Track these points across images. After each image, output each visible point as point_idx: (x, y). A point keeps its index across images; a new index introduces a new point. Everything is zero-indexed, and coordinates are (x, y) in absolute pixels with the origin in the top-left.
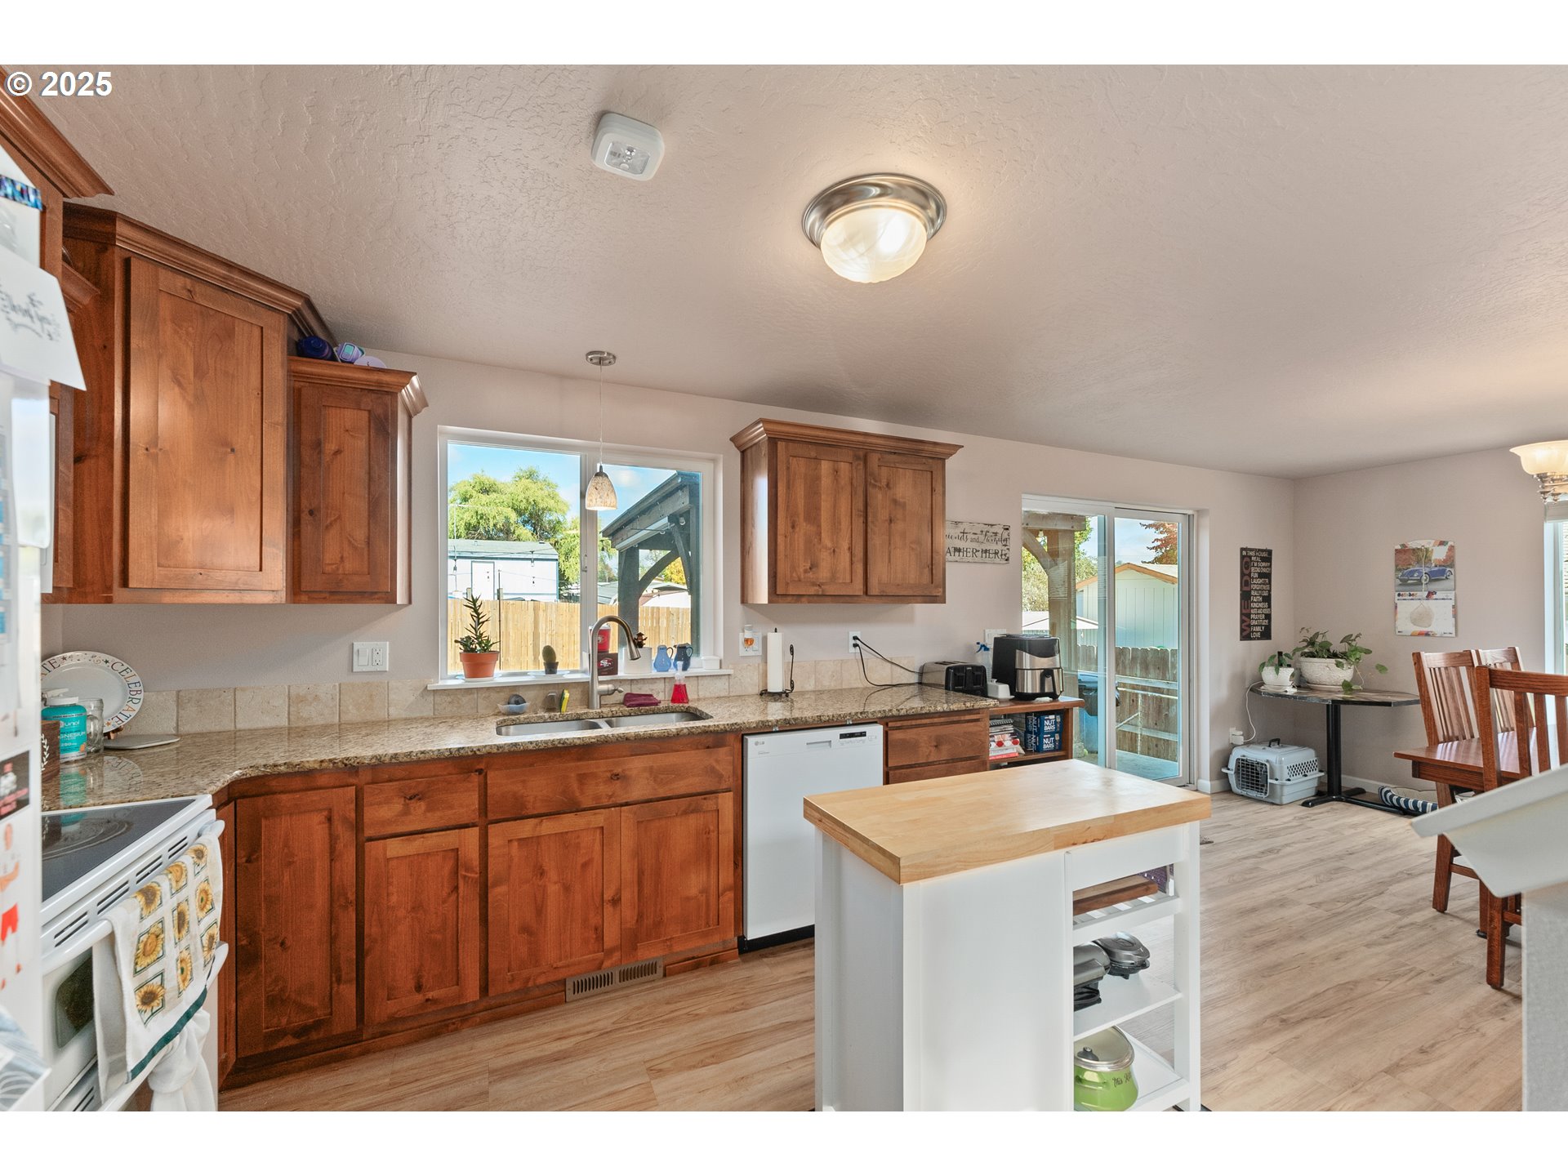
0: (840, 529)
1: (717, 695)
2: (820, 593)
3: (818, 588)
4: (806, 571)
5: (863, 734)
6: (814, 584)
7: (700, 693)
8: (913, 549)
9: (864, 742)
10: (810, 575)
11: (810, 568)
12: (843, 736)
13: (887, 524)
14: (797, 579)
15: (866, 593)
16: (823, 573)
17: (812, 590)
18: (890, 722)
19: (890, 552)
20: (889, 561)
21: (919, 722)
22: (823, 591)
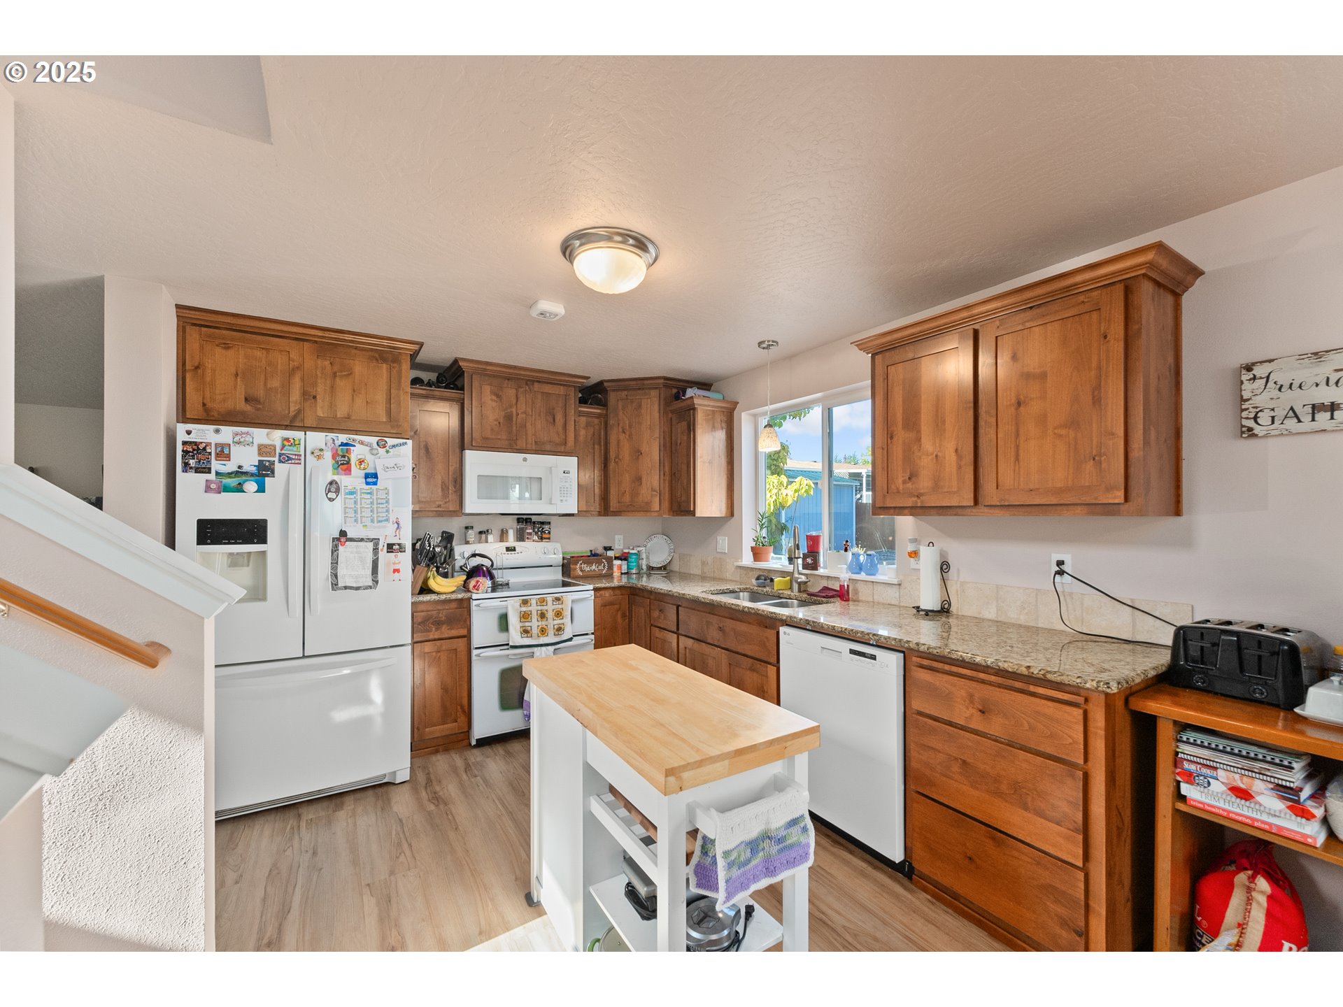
0: (945, 430)
1: (889, 602)
2: (919, 505)
3: (915, 499)
4: (904, 482)
5: (873, 657)
6: (911, 495)
7: (875, 597)
8: (1060, 436)
9: (873, 666)
10: (909, 485)
11: (910, 478)
12: (853, 652)
13: (1013, 409)
14: (895, 491)
15: (976, 502)
16: (924, 483)
17: (909, 502)
18: (911, 656)
19: (1017, 447)
20: (1017, 459)
21: (954, 669)
22: (922, 502)
